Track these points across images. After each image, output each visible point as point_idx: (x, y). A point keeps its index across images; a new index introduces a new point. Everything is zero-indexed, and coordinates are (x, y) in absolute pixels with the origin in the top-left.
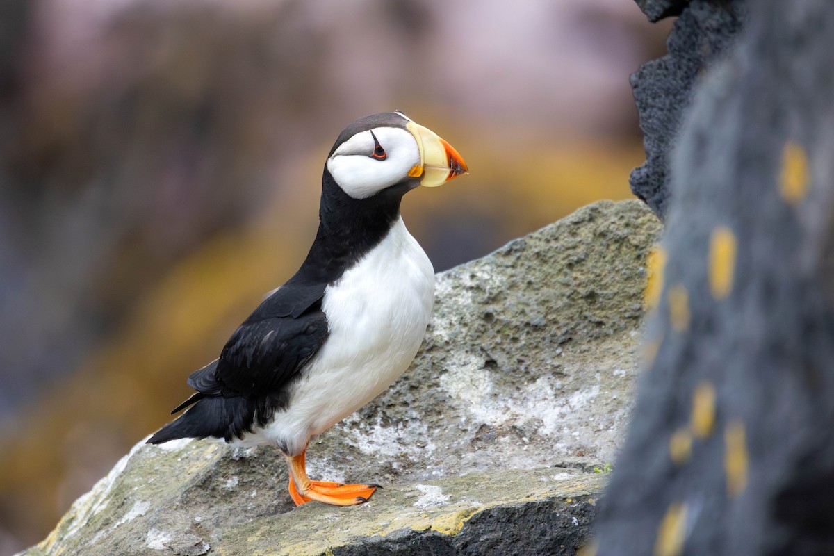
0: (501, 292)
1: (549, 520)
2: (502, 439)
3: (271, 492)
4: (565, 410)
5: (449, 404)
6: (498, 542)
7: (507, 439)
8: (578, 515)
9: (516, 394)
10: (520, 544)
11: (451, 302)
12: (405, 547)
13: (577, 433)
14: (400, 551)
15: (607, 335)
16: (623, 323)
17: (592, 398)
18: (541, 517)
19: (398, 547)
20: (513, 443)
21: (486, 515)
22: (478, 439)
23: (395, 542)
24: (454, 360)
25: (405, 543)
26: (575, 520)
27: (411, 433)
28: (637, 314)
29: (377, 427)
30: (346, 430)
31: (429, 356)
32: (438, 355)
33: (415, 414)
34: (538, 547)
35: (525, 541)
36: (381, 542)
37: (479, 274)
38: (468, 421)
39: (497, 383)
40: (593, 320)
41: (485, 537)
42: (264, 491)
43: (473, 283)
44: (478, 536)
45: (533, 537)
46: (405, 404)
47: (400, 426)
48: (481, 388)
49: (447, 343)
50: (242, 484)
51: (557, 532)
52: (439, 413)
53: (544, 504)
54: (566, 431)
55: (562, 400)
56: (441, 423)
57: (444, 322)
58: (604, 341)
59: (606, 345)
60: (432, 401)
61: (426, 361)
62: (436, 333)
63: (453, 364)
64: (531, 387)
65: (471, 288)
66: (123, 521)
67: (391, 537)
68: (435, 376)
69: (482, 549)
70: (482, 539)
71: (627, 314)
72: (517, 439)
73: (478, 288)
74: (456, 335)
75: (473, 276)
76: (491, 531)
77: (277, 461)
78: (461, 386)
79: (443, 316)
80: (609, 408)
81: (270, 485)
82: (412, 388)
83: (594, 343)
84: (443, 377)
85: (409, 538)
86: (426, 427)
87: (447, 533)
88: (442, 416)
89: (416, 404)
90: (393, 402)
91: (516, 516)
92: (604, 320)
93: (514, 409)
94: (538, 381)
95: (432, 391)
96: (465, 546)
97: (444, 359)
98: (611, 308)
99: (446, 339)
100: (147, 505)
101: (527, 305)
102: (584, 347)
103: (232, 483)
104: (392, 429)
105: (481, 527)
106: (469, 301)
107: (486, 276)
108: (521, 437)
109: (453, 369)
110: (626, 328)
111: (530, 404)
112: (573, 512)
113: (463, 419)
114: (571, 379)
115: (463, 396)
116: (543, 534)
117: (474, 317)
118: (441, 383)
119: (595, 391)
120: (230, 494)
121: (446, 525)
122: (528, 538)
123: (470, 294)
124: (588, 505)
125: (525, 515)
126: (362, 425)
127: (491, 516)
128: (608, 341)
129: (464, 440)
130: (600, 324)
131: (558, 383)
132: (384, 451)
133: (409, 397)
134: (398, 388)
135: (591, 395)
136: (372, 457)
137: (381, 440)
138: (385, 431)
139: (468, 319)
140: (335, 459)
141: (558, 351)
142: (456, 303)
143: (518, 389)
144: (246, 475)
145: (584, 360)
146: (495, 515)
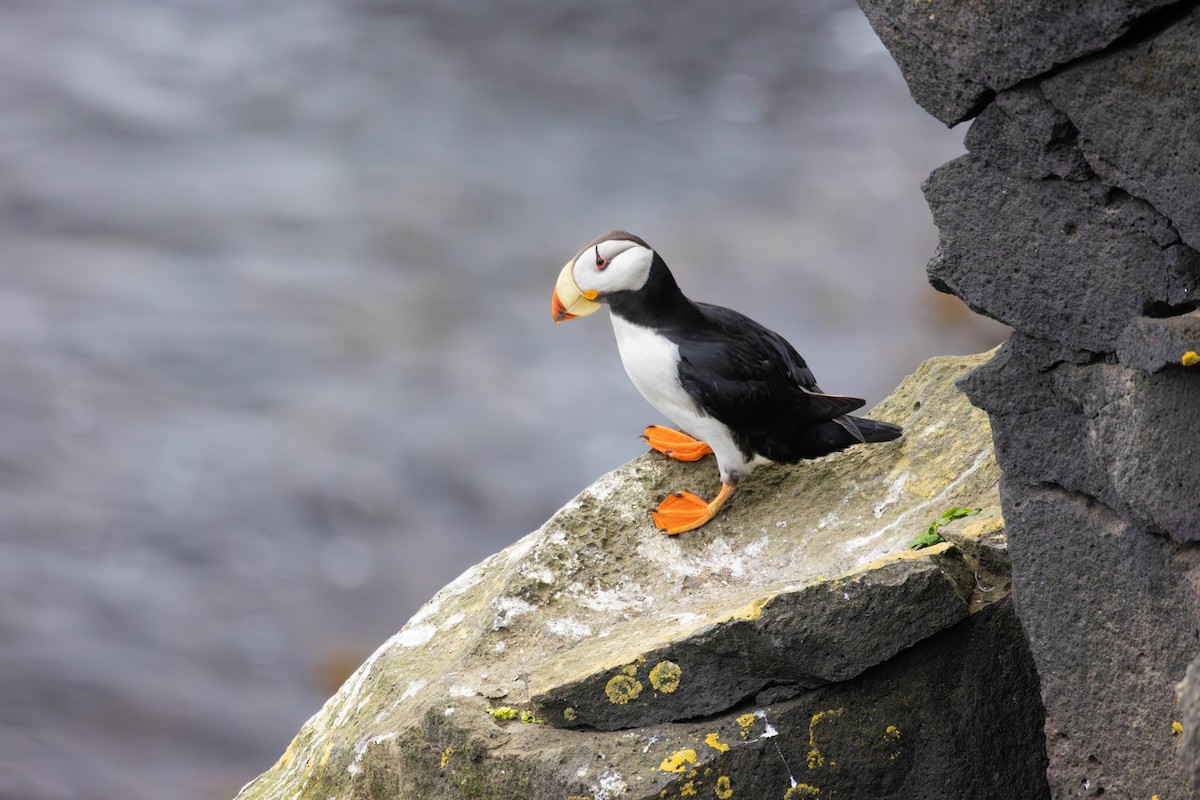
0: (664, 479)
1: (826, 599)
2: (705, 585)
3: (536, 648)
4: (744, 558)
5: (652, 566)
6: (791, 619)
7: (708, 585)
8: (847, 591)
9: (700, 554)
10: (808, 620)
11: (628, 491)
12: (710, 639)
13: (764, 572)
14: (705, 644)
15: (759, 500)
16: (768, 489)
17: (764, 547)
18: (819, 597)
19: (704, 640)
20: (715, 586)
21: (778, 600)
22: (685, 587)
23: (701, 637)
24: (644, 534)
25: (709, 636)
26: (846, 596)
27: (629, 591)
28: (778, 481)
29: (599, 592)
30: (575, 597)
31: (623, 533)
32: (631, 532)
33: (627, 578)
34: (821, 621)
35: (811, 617)
36: (688, 640)
37: (643, 468)
38: (673, 575)
39: (683, 548)
40: (744, 489)
41: (780, 617)
42: (529, 648)
43: (641, 475)
44: (775, 617)
45: (817, 614)
46: (617, 571)
47: (617, 587)
48: (672, 552)
49: (634, 522)
50: (509, 647)
51: (833, 607)
52: (646, 574)
53: (820, 586)
54: (754, 572)
55: (739, 553)
56: (650, 581)
57: (627, 507)
58: (757, 504)
59: (760, 507)
60: (637, 566)
61: (622, 538)
62: (622, 516)
63: (645, 537)
64: (711, 547)
65: (640, 479)
66: (403, 699)
67: (697, 633)
68: (633, 548)
69: (780, 627)
70: (778, 620)
71: (770, 482)
72: (717, 583)
73: (645, 479)
74: (640, 515)
75: (638, 470)
76: (784, 612)
77: (532, 625)
78: (656, 552)
79: (625, 502)
80: (783, 550)
81: (533, 643)
82: (618, 559)
83: (750, 507)
84: (639, 548)
85: (714, 631)
86: (639, 585)
87: (750, 618)
88: (649, 576)
89: (626, 570)
90: (606, 571)
91: (800, 598)
92: (753, 489)
93: (703, 564)
94: (715, 541)
95: (634, 559)
96: (766, 626)
97: (635, 534)
98: (755, 480)
99: (633, 519)
100: (423, 683)
101: (689, 486)
102: (743, 511)
103: (500, 647)
104: (612, 591)
105: (776, 610)
106: (642, 489)
107: (649, 469)
108: (720, 581)
109: (645, 540)
110: (772, 493)
111: (715, 559)
112: (844, 590)
113: (668, 575)
114: (741, 536)
115: (660, 560)
116: (823, 610)
117: (650, 500)
118: (640, 553)
119: (765, 540)
120: (501, 656)
121: (747, 613)
122: (813, 615)
123: (640, 484)
124: (854, 583)
125: (807, 597)
126: (587, 592)
127: (782, 600)
128: (760, 505)
129: (676, 589)
130: (750, 492)
131: (732, 541)
132: (611, 607)
133: (618, 566)
134: (607, 560)
135: (762, 545)
136: (606, 612)
137: (606, 601)
138: (607, 593)
139: (645, 502)
140: (577, 617)
141: (724, 517)
142: (632, 492)
143: (700, 549)
144: (509, 640)
145: (746, 521)
146: (785, 599)
